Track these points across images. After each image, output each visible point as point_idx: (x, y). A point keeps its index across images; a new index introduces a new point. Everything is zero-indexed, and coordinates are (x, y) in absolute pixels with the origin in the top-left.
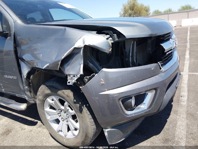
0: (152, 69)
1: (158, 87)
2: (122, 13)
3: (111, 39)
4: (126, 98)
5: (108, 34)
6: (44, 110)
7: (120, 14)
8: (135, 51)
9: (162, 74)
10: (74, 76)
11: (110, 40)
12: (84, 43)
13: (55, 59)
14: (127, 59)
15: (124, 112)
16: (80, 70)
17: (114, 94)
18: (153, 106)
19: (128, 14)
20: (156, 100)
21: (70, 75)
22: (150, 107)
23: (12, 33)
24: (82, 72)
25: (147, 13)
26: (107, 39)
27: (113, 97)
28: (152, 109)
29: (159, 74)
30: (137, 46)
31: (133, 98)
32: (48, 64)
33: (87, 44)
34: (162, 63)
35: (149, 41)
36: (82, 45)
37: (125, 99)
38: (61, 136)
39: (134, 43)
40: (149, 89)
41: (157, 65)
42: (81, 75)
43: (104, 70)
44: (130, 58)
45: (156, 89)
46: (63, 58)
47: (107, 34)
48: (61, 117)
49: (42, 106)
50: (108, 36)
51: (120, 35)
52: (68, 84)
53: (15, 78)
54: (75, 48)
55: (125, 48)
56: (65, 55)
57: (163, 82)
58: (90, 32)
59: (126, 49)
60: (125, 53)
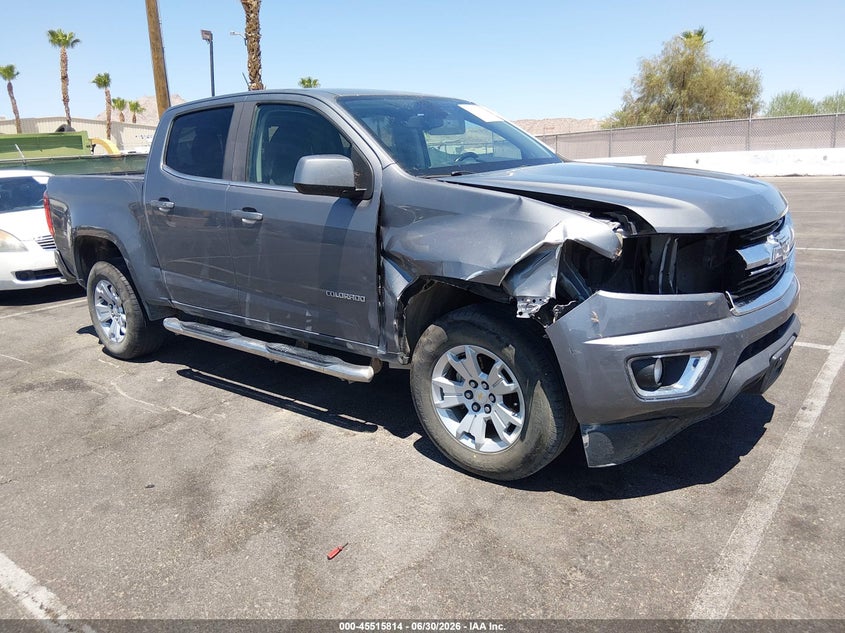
0: (710, 304)
1: (718, 347)
2: (636, 96)
3: (621, 230)
4: (643, 360)
5: (617, 220)
6: (431, 380)
7: (625, 98)
8: (673, 262)
9: (733, 320)
10: (534, 301)
11: (620, 233)
12: (565, 235)
13: (498, 262)
14: (651, 278)
15: (634, 389)
16: (549, 291)
17: (618, 347)
18: (703, 387)
19: (659, 103)
20: (711, 374)
21: (523, 298)
22: (695, 389)
23: (377, 192)
24: (552, 294)
25: (746, 101)
26: (615, 230)
27: (613, 353)
28: (700, 394)
29: (725, 317)
30: (679, 248)
31: (658, 363)
32: (480, 272)
33: (572, 237)
34: (737, 297)
35: (710, 242)
36: (561, 239)
37: (640, 362)
38: (466, 447)
39: (672, 242)
40: (696, 346)
41: (721, 297)
42: (551, 300)
43: (602, 293)
44: (661, 276)
45: (713, 350)
46: (517, 261)
47: (614, 220)
48: (472, 401)
49: (428, 370)
50: (617, 224)
51: (641, 223)
52: (518, 316)
53: (361, 299)
54: (545, 244)
55: (649, 252)
56: (524, 255)
57: (732, 338)
58: (576, 211)
59: (651, 255)
60: (647, 263)
